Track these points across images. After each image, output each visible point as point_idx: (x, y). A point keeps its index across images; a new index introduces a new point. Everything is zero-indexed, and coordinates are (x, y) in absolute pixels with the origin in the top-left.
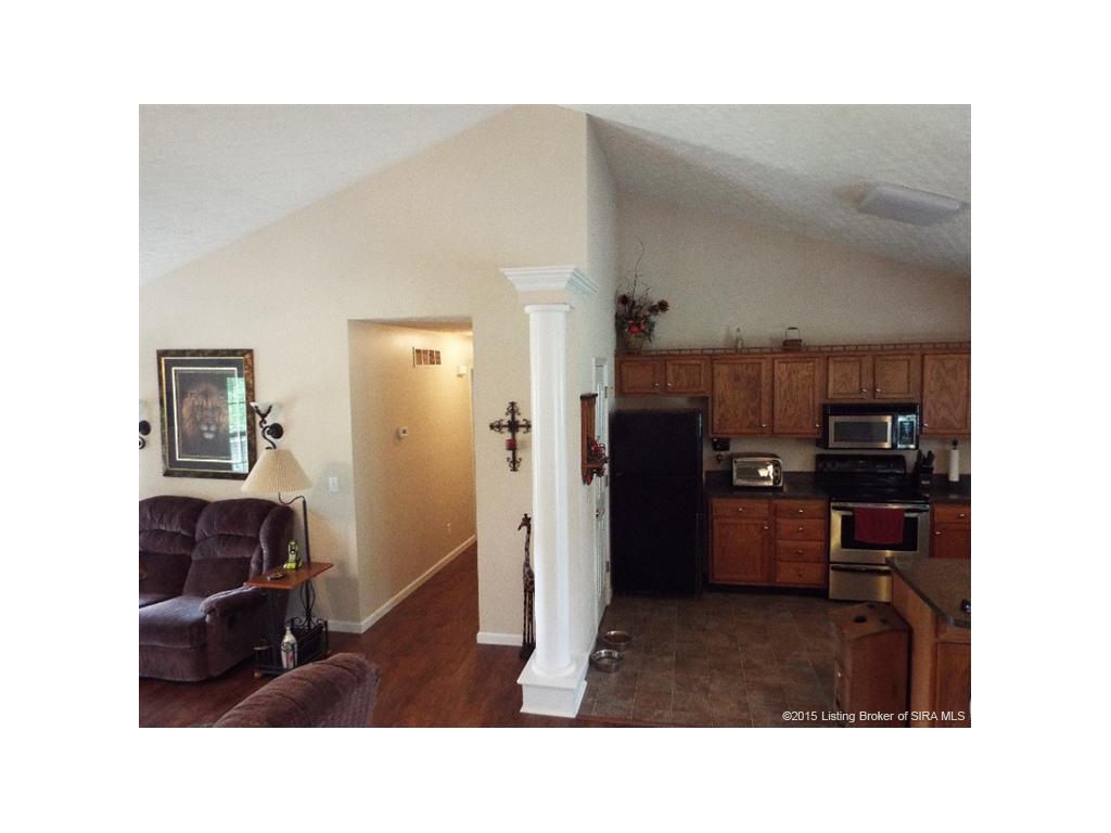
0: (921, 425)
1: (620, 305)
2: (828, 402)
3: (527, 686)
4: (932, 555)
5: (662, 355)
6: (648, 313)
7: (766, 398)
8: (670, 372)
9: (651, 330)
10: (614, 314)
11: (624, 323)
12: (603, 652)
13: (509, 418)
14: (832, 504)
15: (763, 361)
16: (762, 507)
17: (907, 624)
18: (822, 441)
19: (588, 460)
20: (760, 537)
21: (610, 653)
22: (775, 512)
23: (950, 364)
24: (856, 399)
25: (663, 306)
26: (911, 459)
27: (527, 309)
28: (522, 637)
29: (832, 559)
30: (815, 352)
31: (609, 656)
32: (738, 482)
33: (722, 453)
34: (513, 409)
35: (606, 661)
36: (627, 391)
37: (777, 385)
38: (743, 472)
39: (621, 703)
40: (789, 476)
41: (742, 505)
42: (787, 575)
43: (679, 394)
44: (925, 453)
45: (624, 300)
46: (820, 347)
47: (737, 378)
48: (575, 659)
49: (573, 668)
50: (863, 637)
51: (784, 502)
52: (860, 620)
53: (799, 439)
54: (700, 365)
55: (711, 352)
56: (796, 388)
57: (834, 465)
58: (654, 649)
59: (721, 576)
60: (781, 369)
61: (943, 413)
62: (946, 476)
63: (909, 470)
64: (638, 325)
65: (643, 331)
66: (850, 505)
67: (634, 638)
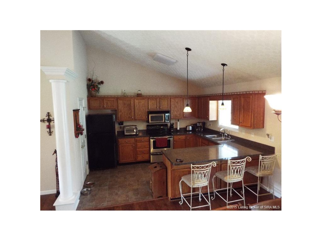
0: (171, 116)
1: (88, 81)
2: (149, 111)
3: (57, 206)
4: (174, 148)
5: (102, 97)
6: (97, 84)
7: (133, 110)
8: (105, 102)
9: (99, 90)
10: (86, 84)
11: (90, 87)
12: (85, 189)
13: (47, 118)
14: (151, 138)
15: (132, 99)
16: (132, 140)
17: (166, 167)
18: (148, 121)
19: (77, 130)
20: (132, 149)
21: (87, 189)
22: (136, 141)
23: (177, 101)
24: (156, 110)
25: (102, 82)
26: (169, 125)
27: (50, 81)
28: (56, 190)
29: (151, 152)
30: (145, 97)
31: (87, 190)
32: (126, 134)
33: (122, 126)
34: (49, 115)
35: (86, 192)
36: (92, 108)
37: (135, 106)
38: (127, 131)
39: (91, 204)
40: (140, 131)
41: (127, 140)
42: (140, 158)
43: (108, 109)
44: (172, 123)
45: (89, 80)
46: (146, 96)
47: (124, 104)
48: (75, 194)
49: (74, 197)
50: (156, 172)
51: (138, 138)
52: (156, 167)
53: (142, 121)
54: (114, 100)
55: (117, 97)
56: (141, 107)
57: (151, 127)
58: (102, 185)
59: (122, 161)
60: (136, 101)
61: (175, 113)
62: (177, 128)
63: (169, 128)
64: (95, 88)
65: (96, 90)
66: (155, 138)
67: (96, 183)
